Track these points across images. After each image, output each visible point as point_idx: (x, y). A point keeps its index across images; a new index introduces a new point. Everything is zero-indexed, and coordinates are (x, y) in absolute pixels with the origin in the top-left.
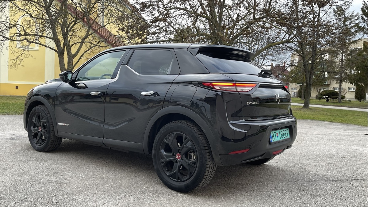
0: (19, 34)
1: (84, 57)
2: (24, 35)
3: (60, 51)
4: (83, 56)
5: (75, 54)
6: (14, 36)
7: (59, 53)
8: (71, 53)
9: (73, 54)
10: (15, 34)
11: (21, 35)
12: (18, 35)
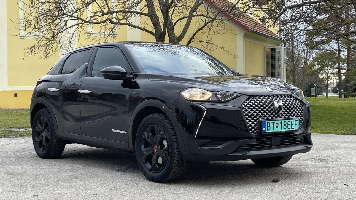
0: (100, 12)
1: (195, 40)
2: (107, 13)
3: (160, 33)
4: (194, 38)
5: (180, 36)
6: (94, 16)
7: (157, 36)
8: (174, 35)
9: (178, 36)
10: (95, 13)
11: (104, 14)
12: (99, 14)
